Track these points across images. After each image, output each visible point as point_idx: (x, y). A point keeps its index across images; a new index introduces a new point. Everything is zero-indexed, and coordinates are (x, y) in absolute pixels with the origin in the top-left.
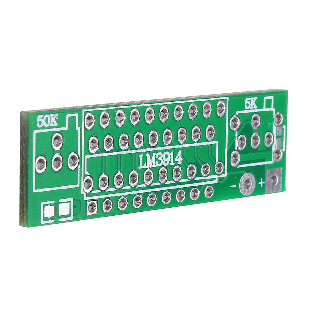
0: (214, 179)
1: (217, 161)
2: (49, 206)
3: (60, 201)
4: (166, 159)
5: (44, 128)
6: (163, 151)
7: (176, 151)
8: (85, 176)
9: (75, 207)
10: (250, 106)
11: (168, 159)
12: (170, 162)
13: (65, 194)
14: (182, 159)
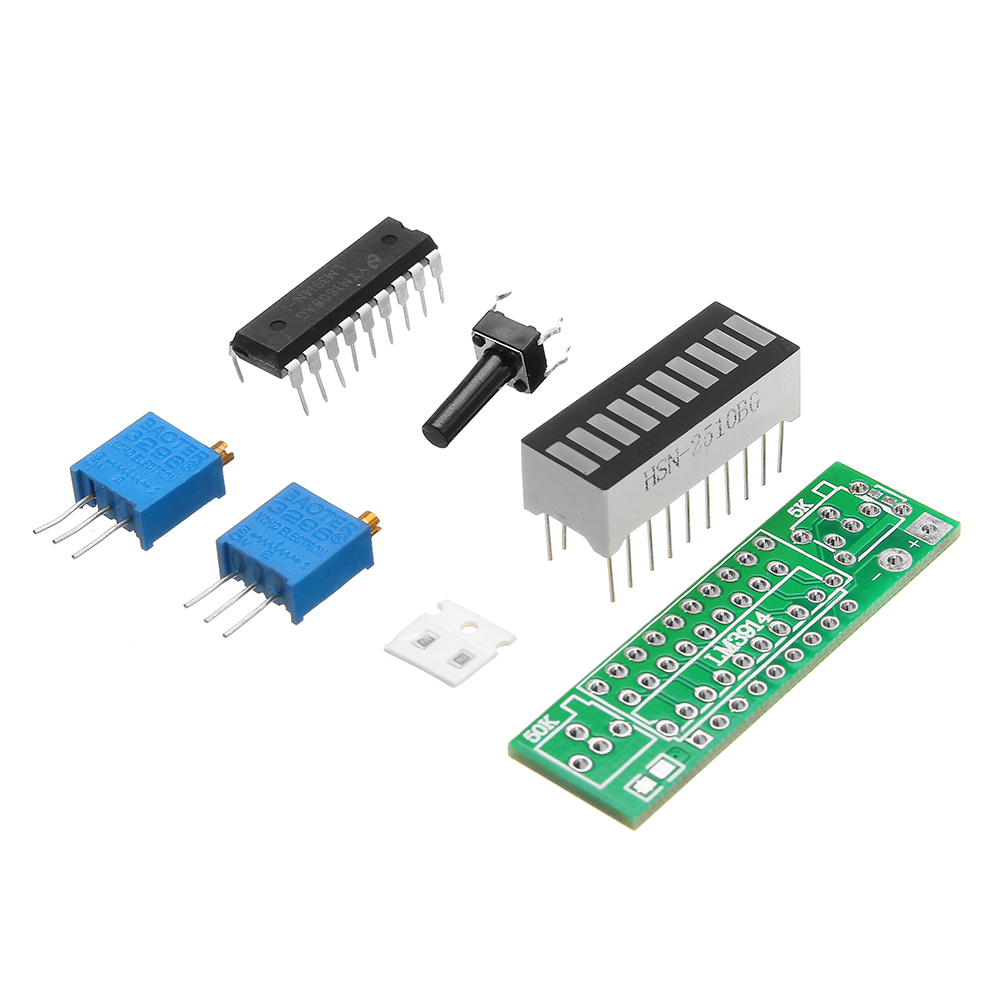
0: (840, 592)
1: (821, 579)
2: (639, 782)
3: (647, 767)
4: (748, 632)
5: (543, 738)
6: (733, 630)
7: (752, 617)
8: (654, 726)
9: (675, 756)
10: (803, 511)
11: (750, 629)
12: (755, 629)
13: (650, 755)
14: (769, 615)
